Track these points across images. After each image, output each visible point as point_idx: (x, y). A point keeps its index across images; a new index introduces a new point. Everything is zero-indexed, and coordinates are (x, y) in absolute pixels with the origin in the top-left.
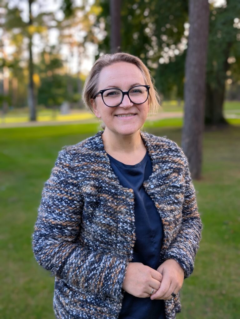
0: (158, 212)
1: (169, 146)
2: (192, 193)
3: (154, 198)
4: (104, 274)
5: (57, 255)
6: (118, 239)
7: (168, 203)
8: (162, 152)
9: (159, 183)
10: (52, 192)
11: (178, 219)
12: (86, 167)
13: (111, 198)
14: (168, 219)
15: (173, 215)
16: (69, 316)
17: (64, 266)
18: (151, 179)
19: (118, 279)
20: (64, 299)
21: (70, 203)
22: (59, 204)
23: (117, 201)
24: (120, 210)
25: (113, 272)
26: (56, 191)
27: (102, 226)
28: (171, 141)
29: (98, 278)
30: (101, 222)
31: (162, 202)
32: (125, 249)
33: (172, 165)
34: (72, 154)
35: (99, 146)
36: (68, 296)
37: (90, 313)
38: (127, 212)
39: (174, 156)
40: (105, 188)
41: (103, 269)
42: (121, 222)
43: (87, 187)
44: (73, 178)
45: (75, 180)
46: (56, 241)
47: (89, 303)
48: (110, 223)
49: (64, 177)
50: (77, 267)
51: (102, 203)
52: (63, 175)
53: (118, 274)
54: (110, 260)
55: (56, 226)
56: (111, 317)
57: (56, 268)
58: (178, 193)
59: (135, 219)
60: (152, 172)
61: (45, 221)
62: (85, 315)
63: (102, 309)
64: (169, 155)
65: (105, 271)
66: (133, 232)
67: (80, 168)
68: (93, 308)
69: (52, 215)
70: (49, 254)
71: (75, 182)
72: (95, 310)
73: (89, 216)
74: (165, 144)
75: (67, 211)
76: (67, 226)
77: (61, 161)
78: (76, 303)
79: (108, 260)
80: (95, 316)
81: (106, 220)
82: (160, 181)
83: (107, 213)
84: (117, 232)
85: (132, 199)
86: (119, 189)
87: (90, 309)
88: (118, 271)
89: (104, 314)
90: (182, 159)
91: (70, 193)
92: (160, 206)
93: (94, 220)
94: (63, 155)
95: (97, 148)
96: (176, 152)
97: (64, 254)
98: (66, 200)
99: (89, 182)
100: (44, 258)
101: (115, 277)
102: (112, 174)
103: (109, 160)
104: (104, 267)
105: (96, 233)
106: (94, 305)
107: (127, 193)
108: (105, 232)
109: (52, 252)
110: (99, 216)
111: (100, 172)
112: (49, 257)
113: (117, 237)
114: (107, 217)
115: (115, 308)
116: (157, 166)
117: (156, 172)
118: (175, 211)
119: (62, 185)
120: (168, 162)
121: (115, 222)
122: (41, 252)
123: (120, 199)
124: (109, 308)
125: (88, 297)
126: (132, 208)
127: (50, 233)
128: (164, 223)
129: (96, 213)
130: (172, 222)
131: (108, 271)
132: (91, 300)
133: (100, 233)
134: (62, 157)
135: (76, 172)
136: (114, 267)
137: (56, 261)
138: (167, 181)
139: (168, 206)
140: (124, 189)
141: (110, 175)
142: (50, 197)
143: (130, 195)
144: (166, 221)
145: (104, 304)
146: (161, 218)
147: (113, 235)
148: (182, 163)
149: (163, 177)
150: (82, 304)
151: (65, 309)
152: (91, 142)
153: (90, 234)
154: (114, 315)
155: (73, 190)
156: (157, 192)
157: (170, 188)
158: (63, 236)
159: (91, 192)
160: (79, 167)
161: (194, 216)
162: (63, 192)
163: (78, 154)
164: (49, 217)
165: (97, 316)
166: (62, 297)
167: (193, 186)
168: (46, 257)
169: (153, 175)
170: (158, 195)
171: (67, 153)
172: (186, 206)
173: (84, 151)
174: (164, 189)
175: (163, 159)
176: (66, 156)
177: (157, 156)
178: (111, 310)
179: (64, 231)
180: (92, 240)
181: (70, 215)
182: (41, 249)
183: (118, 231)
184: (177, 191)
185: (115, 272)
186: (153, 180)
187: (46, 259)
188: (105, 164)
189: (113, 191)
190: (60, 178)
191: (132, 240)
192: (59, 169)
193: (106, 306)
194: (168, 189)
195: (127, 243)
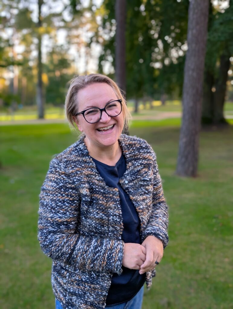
0: (133, 203)
1: (140, 144)
2: (158, 182)
3: (129, 192)
4: (107, 255)
5: (66, 244)
6: (110, 229)
7: (140, 194)
8: (134, 150)
9: (132, 178)
10: (53, 196)
11: (150, 205)
12: (79, 173)
13: (101, 197)
14: (141, 207)
15: (145, 203)
16: (67, 293)
17: (73, 252)
18: (126, 176)
19: (119, 257)
20: (63, 280)
21: (71, 203)
22: (62, 205)
23: (106, 199)
24: (109, 206)
25: (113, 252)
26: (57, 195)
27: (96, 220)
28: (142, 139)
29: (102, 259)
30: (95, 217)
31: (135, 194)
32: (115, 237)
33: (142, 161)
34: (65, 162)
35: (84, 152)
36: (66, 277)
37: (85, 290)
38: (115, 207)
39: (144, 153)
40: (95, 189)
41: (105, 251)
42: (112, 215)
43: (83, 190)
44: (71, 183)
45: (73, 184)
46: (63, 235)
47: (84, 282)
48: (102, 217)
49: (62, 183)
50: (84, 251)
51: (94, 202)
52: (61, 182)
53: (118, 253)
54: (109, 243)
55: (62, 223)
56: (103, 292)
57: (66, 255)
58: (148, 185)
59: (122, 212)
60: (126, 169)
61: (51, 221)
62: (81, 292)
63: (95, 286)
64: (141, 152)
65: (107, 252)
66: (121, 222)
67: (74, 174)
68: (88, 286)
69: (58, 215)
70: (60, 244)
71: (73, 186)
72: (89, 287)
73: (84, 212)
74: (137, 143)
75: (70, 210)
76: (71, 221)
77: (56, 169)
78: (73, 282)
79: (108, 243)
80: (89, 292)
81: (99, 215)
82: (133, 176)
83: (99, 209)
84: (108, 224)
85: (118, 196)
86: (106, 189)
87: (85, 286)
88: (118, 250)
89: (97, 290)
90: (151, 154)
91: (70, 195)
92: (134, 198)
93: (88, 216)
94: (57, 164)
95: (83, 154)
96: (146, 149)
97: (72, 242)
98: (68, 201)
99: (84, 185)
100: (55, 249)
101: (116, 255)
102: (99, 176)
103: (95, 165)
104: (106, 249)
105: (91, 226)
106: (88, 283)
107: (113, 192)
108: (99, 224)
109: (61, 243)
110: (92, 212)
111: (89, 176)
112: (60, 248)
113: (108, 228)
114: (100, 213)
115: (105, 284)
116: (130, 164)
117: (130, 169)
118: (147, 199)
119: (62, 190)
120: (139, 159)
121: (107, 216)
122: (51, 245)
123: (108, 197)
124: (101, 285)
125: (83, 277)
126: (118, 204)
127: (58, 229)
128: (138, 211)
129: (90, 210)
130: (145, 209)
131: (110, 252)
132: (86, 279)
133: (94, 226)
134: (56, 166)
135: (72, 178)
136: (114, 248)
137: (66, 249)
138: (139, 177)
139: (140, 197)
140: (110, 189)
141: (98, 178)
142: (52, 200)
143: (116, 193)
144: (140, 209)
145: (97, 282)
146: (135, 207)
147: (106, 227)
148: (151, 158)
149: (136, 172)
150: (78, 283)
151: (63, 288)
152: (76, 149)
153: (86, 227)
154: (105, 290)
155: (73, 192)
156: (131, 186)
157: (141, 182)
158: (68, 230)
159: (86, 194)
160: (73, 172)
161: (162, 201)
162: (64, 195)
163: (70, 161)
164: (55, 216)
165: (91, 292)
166: (60, 278)
167: (159, 176)
168: (57, 248)
169: (127, 172)
170: (132, 189)
171: (61, 162)
172: (155, 193)
173: (73, 157)
174: (137, 183)
175: (135, 156)
176: (60, 164)
177: (130, 155)
178: (102, 286)
179: (69, 226)
180: (87, 232)
181: (73, 212)
182: (51, 243)
183: (110, 223)
184: (147, 184)
185: (115, 252)
186: (127, 177)
187: (57, 250)
188: (91, 168)
189: (102, 191)
190: (59, 184)
191: (121, 228)
192: (56, 177)
193: (98, 284)
194: (140, 183)
195: (116, 231)
